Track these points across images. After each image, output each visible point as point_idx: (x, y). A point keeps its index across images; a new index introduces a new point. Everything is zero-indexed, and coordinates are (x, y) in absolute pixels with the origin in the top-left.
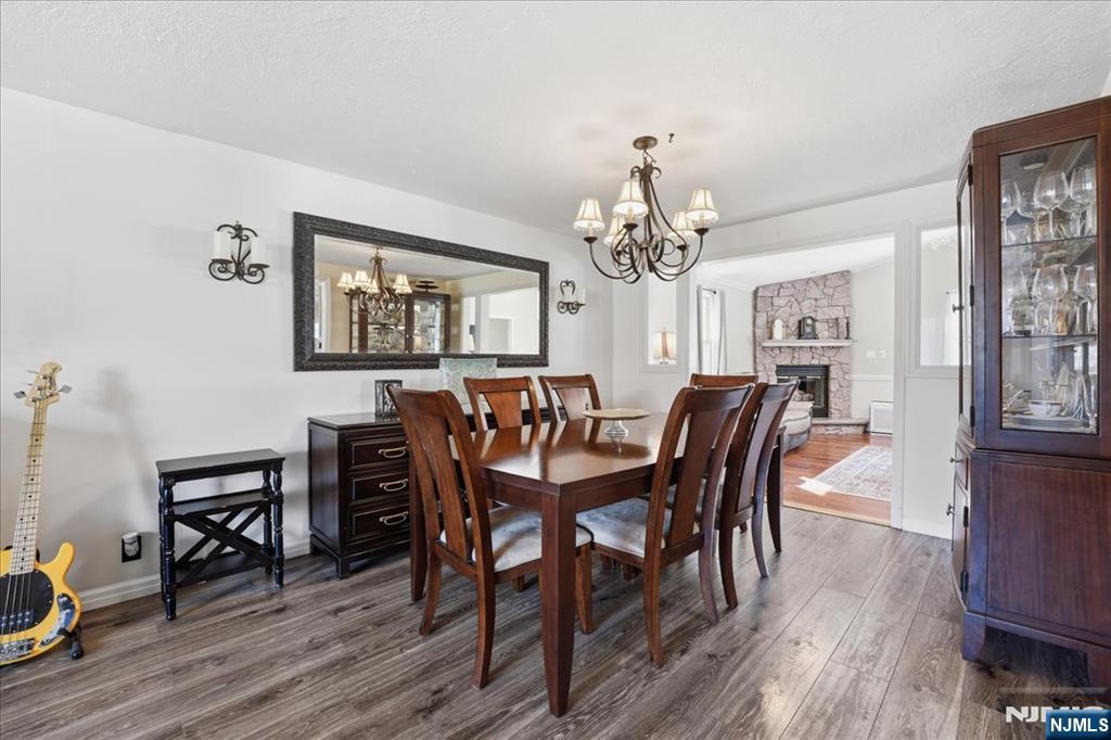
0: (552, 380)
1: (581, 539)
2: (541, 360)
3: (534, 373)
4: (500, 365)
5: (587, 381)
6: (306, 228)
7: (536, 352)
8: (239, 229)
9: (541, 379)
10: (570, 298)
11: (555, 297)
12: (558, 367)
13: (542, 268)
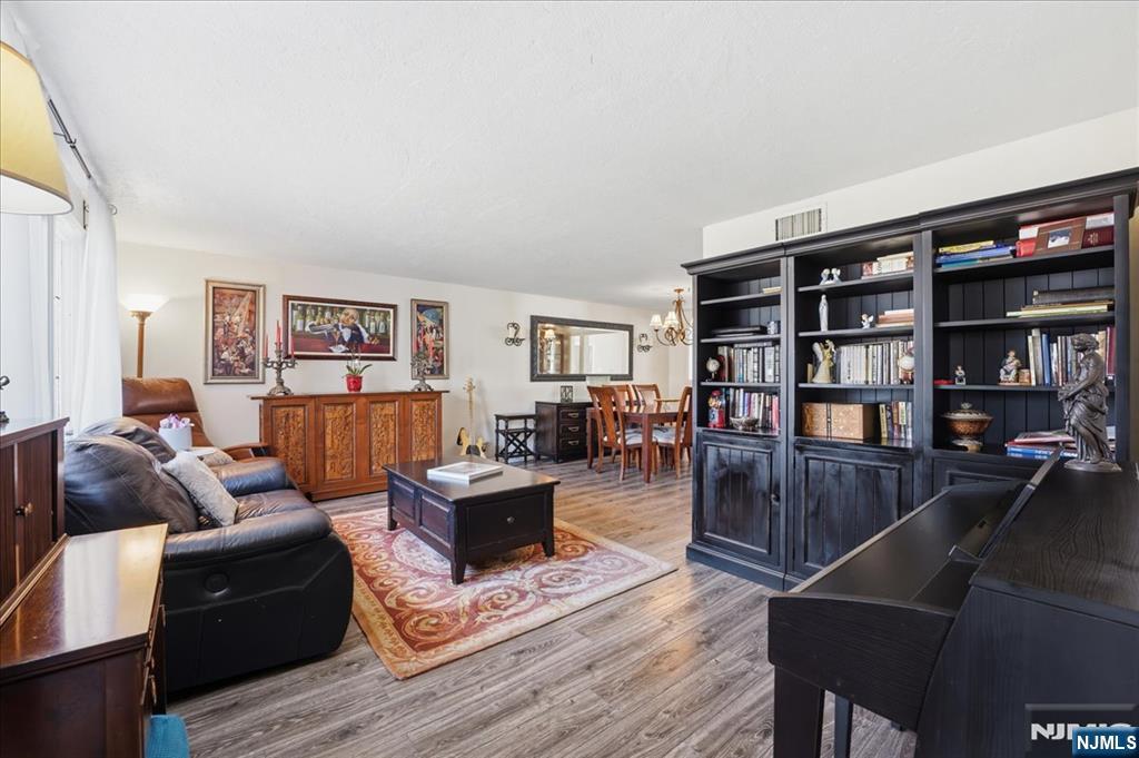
0: (638, 386)
1: (654, 440)
2: (630, 377)
3: (630, 383)
4: (612, 380)
5: (654, 388)
6: (536, 321)
7: (627, 372)
8: (514, 324)
9: (633, 386)
10: (644, 343)
11: (637, 343)
12: (638, 379)
13: (630, 328)
